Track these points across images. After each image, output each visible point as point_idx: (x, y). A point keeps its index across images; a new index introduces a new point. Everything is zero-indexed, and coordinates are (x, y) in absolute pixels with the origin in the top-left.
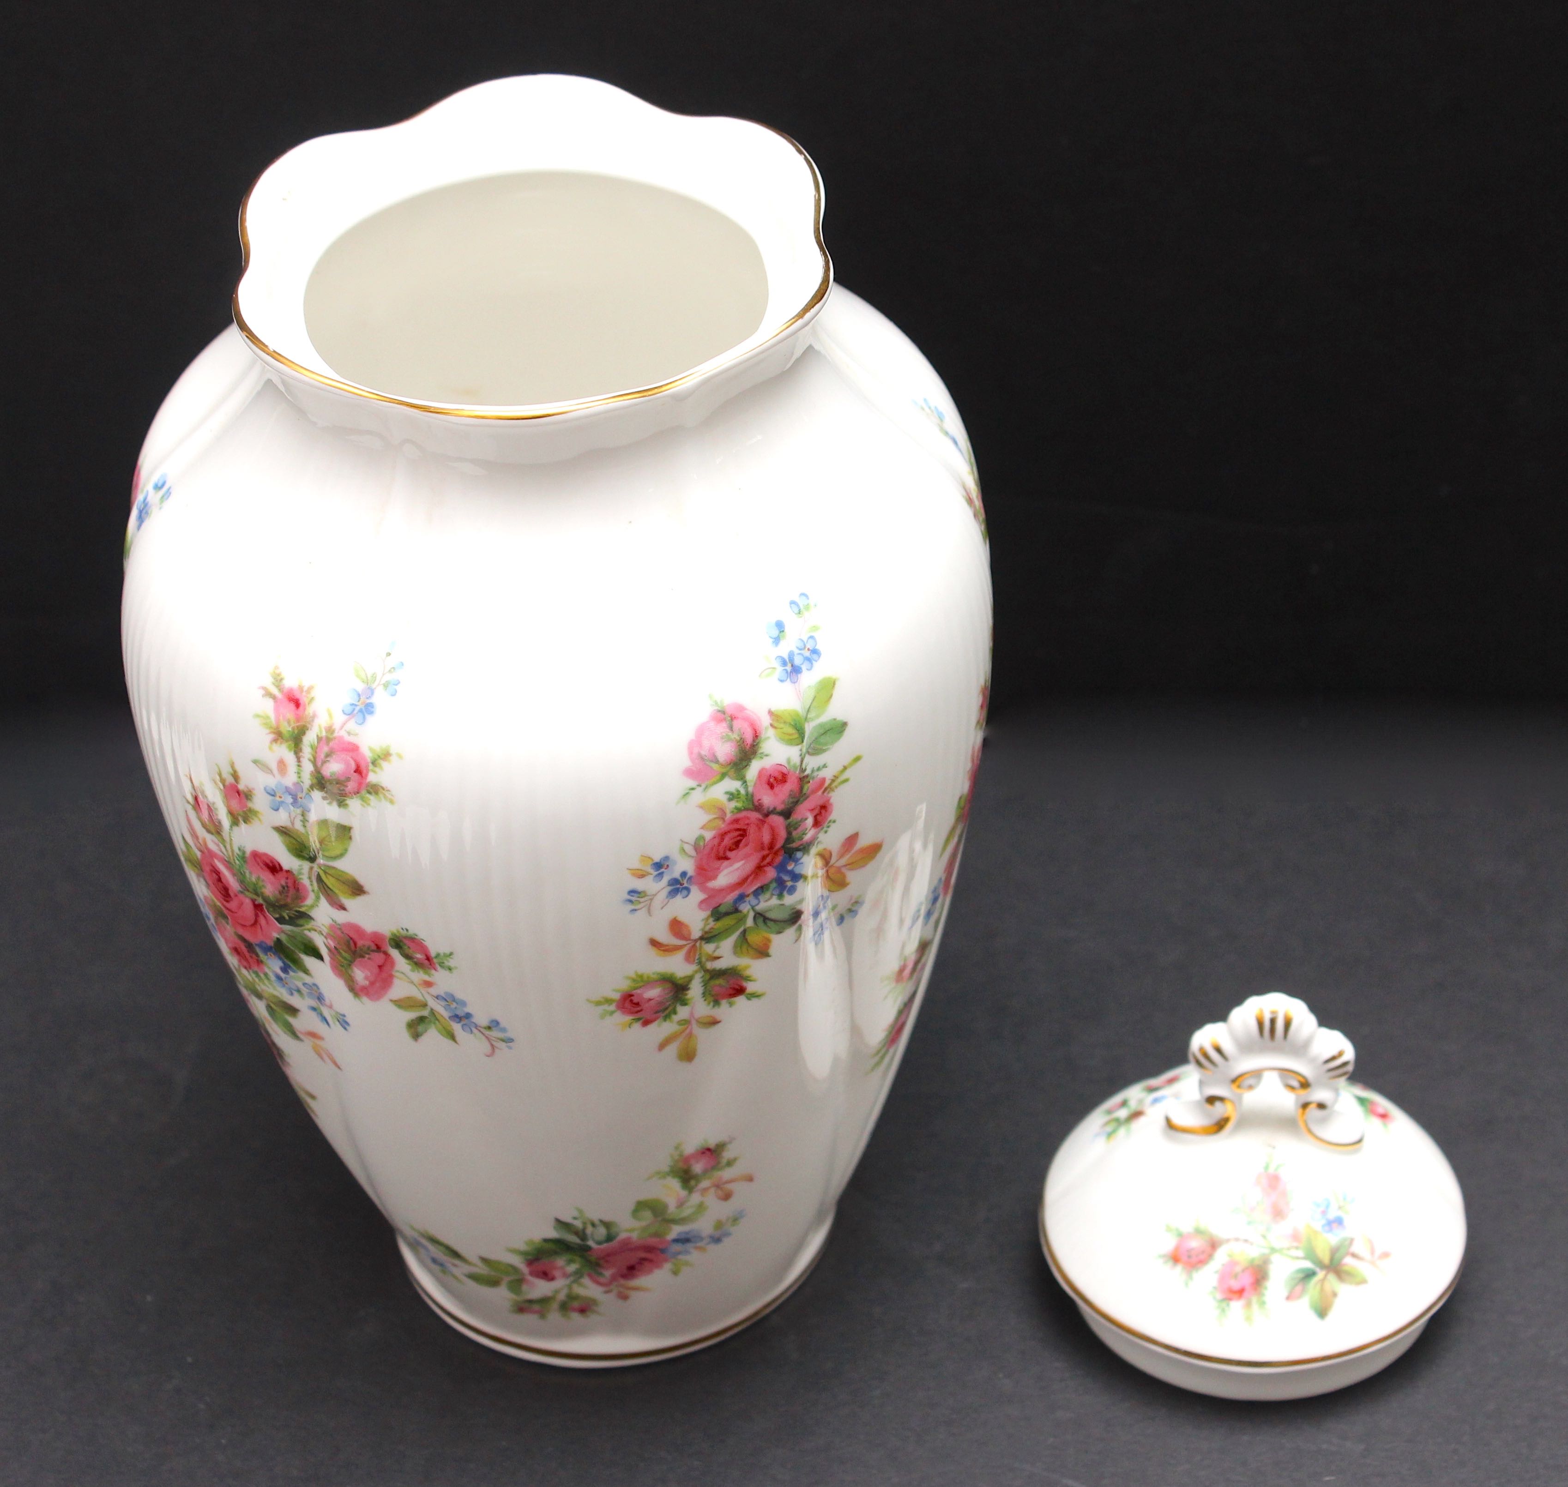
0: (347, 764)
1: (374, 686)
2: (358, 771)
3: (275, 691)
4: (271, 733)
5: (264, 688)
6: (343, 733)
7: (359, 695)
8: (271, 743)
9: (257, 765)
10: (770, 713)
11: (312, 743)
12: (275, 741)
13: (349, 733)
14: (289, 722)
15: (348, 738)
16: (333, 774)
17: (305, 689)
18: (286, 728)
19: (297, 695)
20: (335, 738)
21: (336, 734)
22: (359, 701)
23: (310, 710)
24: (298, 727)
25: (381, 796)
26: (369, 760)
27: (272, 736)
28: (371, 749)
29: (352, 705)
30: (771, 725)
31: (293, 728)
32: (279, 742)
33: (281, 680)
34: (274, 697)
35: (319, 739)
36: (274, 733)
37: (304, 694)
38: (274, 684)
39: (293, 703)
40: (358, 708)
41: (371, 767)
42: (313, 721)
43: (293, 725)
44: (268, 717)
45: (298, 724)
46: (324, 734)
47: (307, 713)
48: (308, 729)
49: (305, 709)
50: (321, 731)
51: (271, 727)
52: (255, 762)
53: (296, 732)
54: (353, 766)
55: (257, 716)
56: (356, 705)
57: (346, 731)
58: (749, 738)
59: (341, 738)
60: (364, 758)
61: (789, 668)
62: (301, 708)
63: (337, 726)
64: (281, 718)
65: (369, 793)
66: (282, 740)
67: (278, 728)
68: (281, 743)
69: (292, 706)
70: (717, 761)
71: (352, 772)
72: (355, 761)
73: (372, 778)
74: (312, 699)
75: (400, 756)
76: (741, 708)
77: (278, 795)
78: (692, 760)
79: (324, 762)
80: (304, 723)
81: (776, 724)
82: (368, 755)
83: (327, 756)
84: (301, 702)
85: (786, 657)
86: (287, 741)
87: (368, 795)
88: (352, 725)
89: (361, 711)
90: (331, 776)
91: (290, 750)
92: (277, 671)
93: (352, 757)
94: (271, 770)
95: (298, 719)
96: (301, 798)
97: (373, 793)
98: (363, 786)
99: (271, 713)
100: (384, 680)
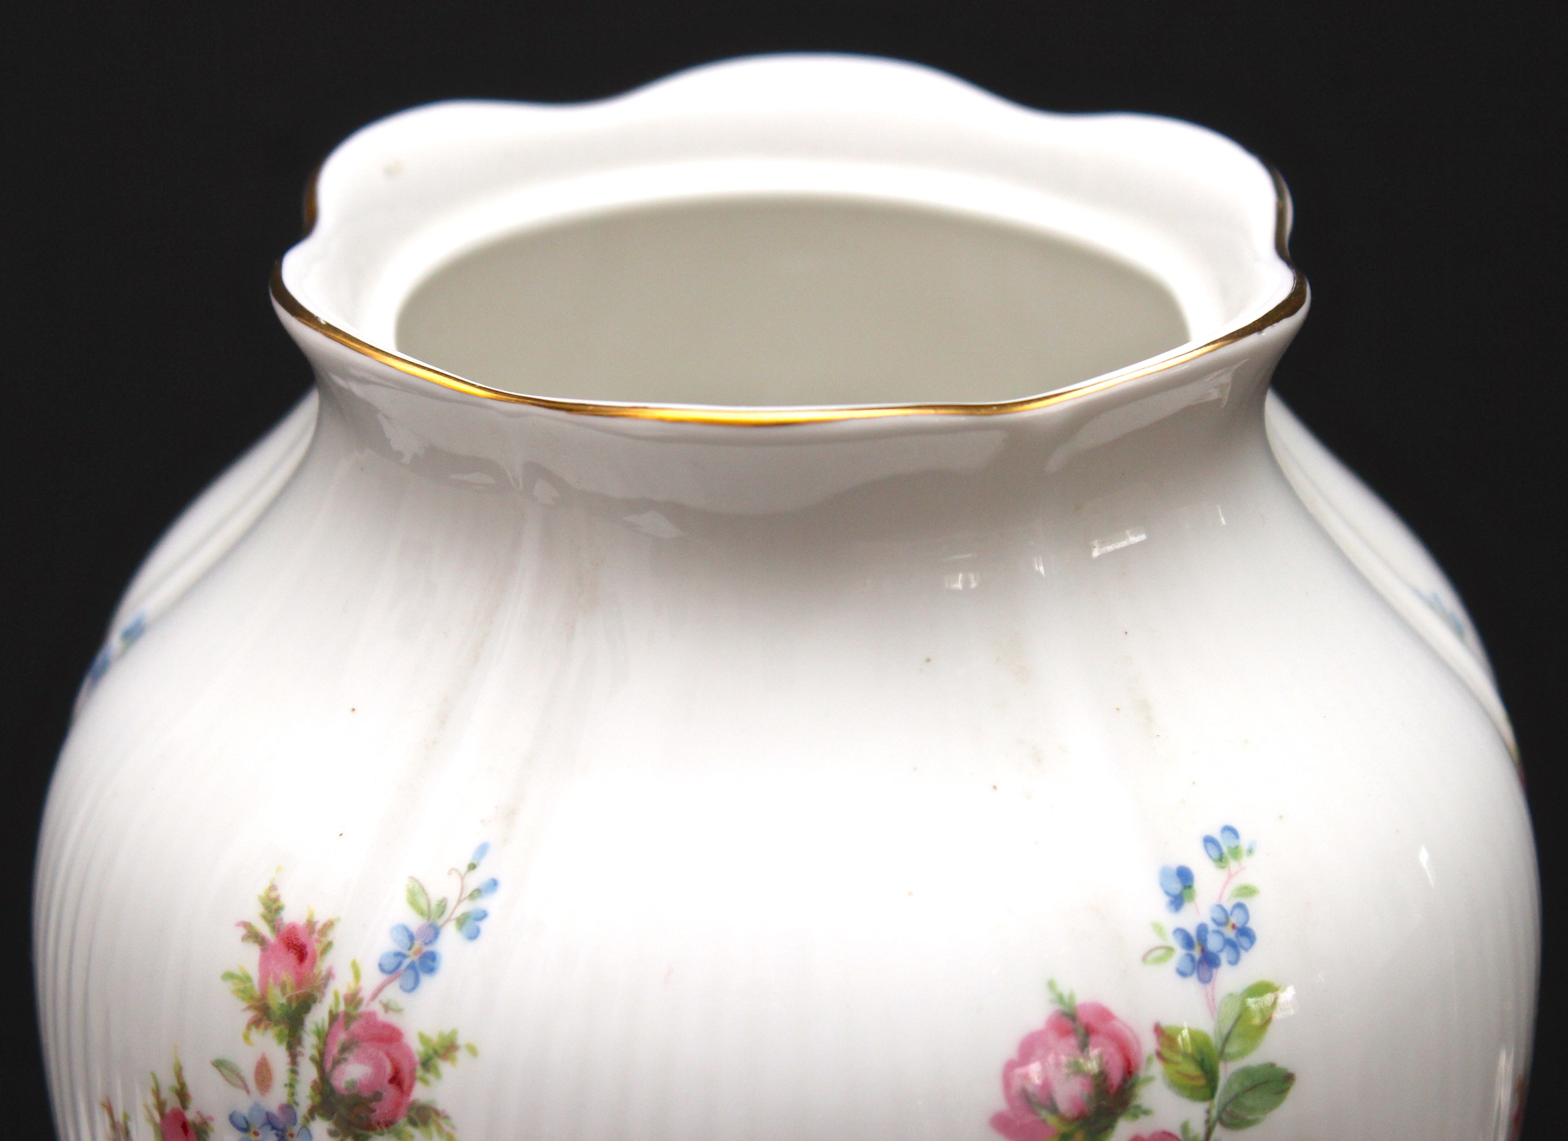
0: (378, 1067)
1: (440, 922)
2: (397, 1080)
3: (264, 929)
4: (250, 1007)
5: (246, 925)
6: (376, 1007)
7: (412, 938)
8: (249, 1027)
9: (220, 1071)
10: (1159, 1030)
11: (320, 1027)
12: (256, 1023)
13: (387, 1007)
14: (283, 987)
15: (383, 1017)
16: (353, 1084)
17: (319, 926)
18: (277, 999)
19: (303, 939)
20: (361, 1016)
21: (363, 1009)
22: (410, 949)
23: (322, 966)
24: (298, 997)
25: (433, 1129)
26: (417, 1058)
27: (250, 1015)
28: (423, 1039)
29: (398, 955)
30: (1159, 1055)
31: (290, 1000)
32: (262, 1026)
33: (279, 909)
34: (261, 943)
35: (333, 1017)
36: (255, 1008)
37: (315, 936)
38: (264, 918)
39: (294, 952)
40: (407, 962)
41: (420, 1072)
42: (325, 985)
43: (290, 992)
44: (248, 979)
45: (299, 992)
46: (342, 1007)
47: (316, 971)
48: (315, 1002)
49: (313, 963)
50: (337, 1003)
51: (252, 997)
52: (219, 1065)
53: (294, 1005)
54: (389, 1069)
55: (229, 976)
56: (404, 956)
57: (381, 1002)
58: (1116, 1076)
59: (371, 1015)
60: (408, 1053)
61: (1197, 953)
62: (307, 962)
63: (367, 992)
64: (271, 980)
65: (413, 1123)
66: (268, 1022)
67: (264, 996)
68: (266, 1028)
69: (292, 958)
70: (1053, 1109)
71: (386, 1081)
72: (393, 1060)
73: (420, 1093)
74: (329, 945)
75: (473, 1051)
76: (1105, 1015)
77: (252, 1129)
78: (1009, 1098)
79: (337, 1062)
80: (309, 990)
81: (1167, 1053)
82: (416, 1047)
83: (344, 1049)
84: (309, 950)
85: (1192, 932)
86: (277, 1023)
87: (410, 1129)
88: (393, 993)
89: (412, 966)
90: (347, 1089)
91: (280, 1041)
92: (273, 895)
93: (388, 1055)
94: (242, 1079)
95: (299, 983)
96: (292, 1135)
97: (419, 1123)
98: (403, 1110)
99: (254, 973)
100: (459, 912)
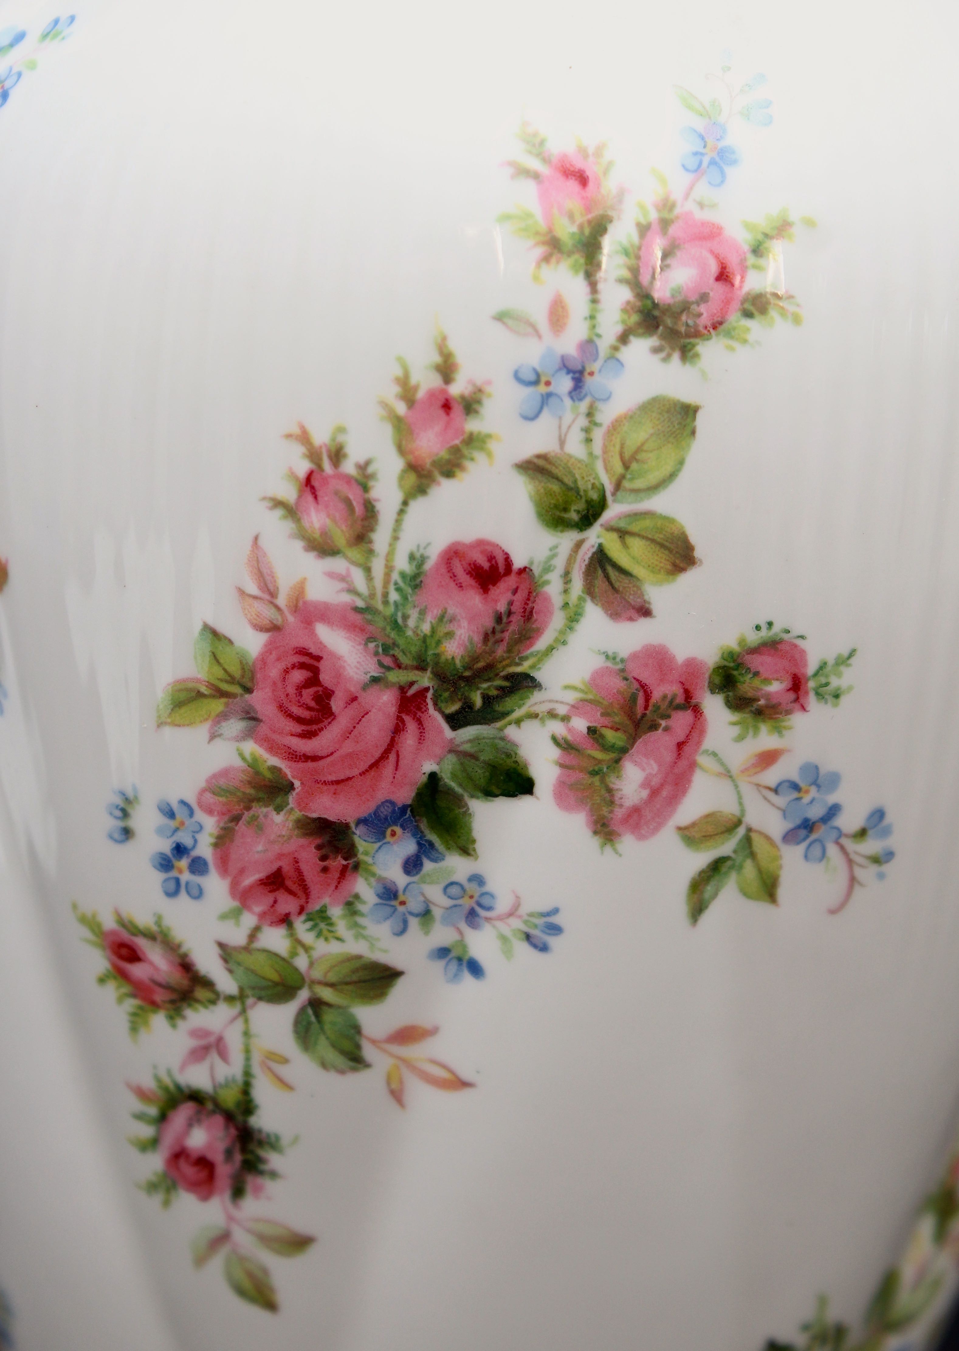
0: (702, 267)
2: (723, 276)
3: (535, 164)
4: (537, 244)
5: (512, 164)
6: (690, 206)
7: (702, 138)
8: (538, 265)
9: (504, 323)
11: (625, 244)
12: (546, 259)
13: (701, 205)
14: (571, 216)
15: (700, 215)
16: (678, 290)
17: (591, 151)
18: (566, 231)
19: (579, 164)
20: (677, 218)
21: (678, 210)
22: (705, 147)
23: (609, 185)
24: (589, 222)
25: (774, 316)
26: (746, 248)
27: (540, 251)
28: (748, 226)
29: (696, 154)
31: (581, 227)
32: (554, 260)
33: (542, 143)
34: (536, 176)
35: (644, 230)
36: (544, 243)
37: (591, 159)
38: (530, 152)
39: (574, 178)
40: (705, 160)
41: (751, 260)
42: (620, 202)
43: (579, 219)
44: (529, 215)
45: (590, 216)
46: (654, 215)
47: (604, 191)
48: (611, 221)
49: (598, 186)
51: (537, 233)
52: (501, 317)
53: (587, 231)
54: (714, 269)
55: (505, 218)
56: (701, 155)
57: (694, 200)
59: (689, 215)
60: (735, 245)
62: (591, 184)
63: (677, 195)
64: (555, 211)
65: (748, 315)
66: (559, 255)
67: (550, 231)
68: (558, 262)
69: (573, 185)
71: (712, 280)
72: (717, 257)
73: (753, 284)
74: (610, 163)
75: (809, 222)
77: (543, 379)
79: (659, 273)
80: (601, 212)
82: (741, 237)
83: (666, 255)
84: (588, 173)
86: (569, 254)
88: (702, 190)
89: (713, 162)
90: (673, 296)
91: (577, 271)
92: (530, 130)
93: (712, 252)
94: (533, 326)
95: (588, 209)
96: (591, 374)
97: (756, 313)
98: (735, 305)
99: (534, 207)
100: (735, 111)
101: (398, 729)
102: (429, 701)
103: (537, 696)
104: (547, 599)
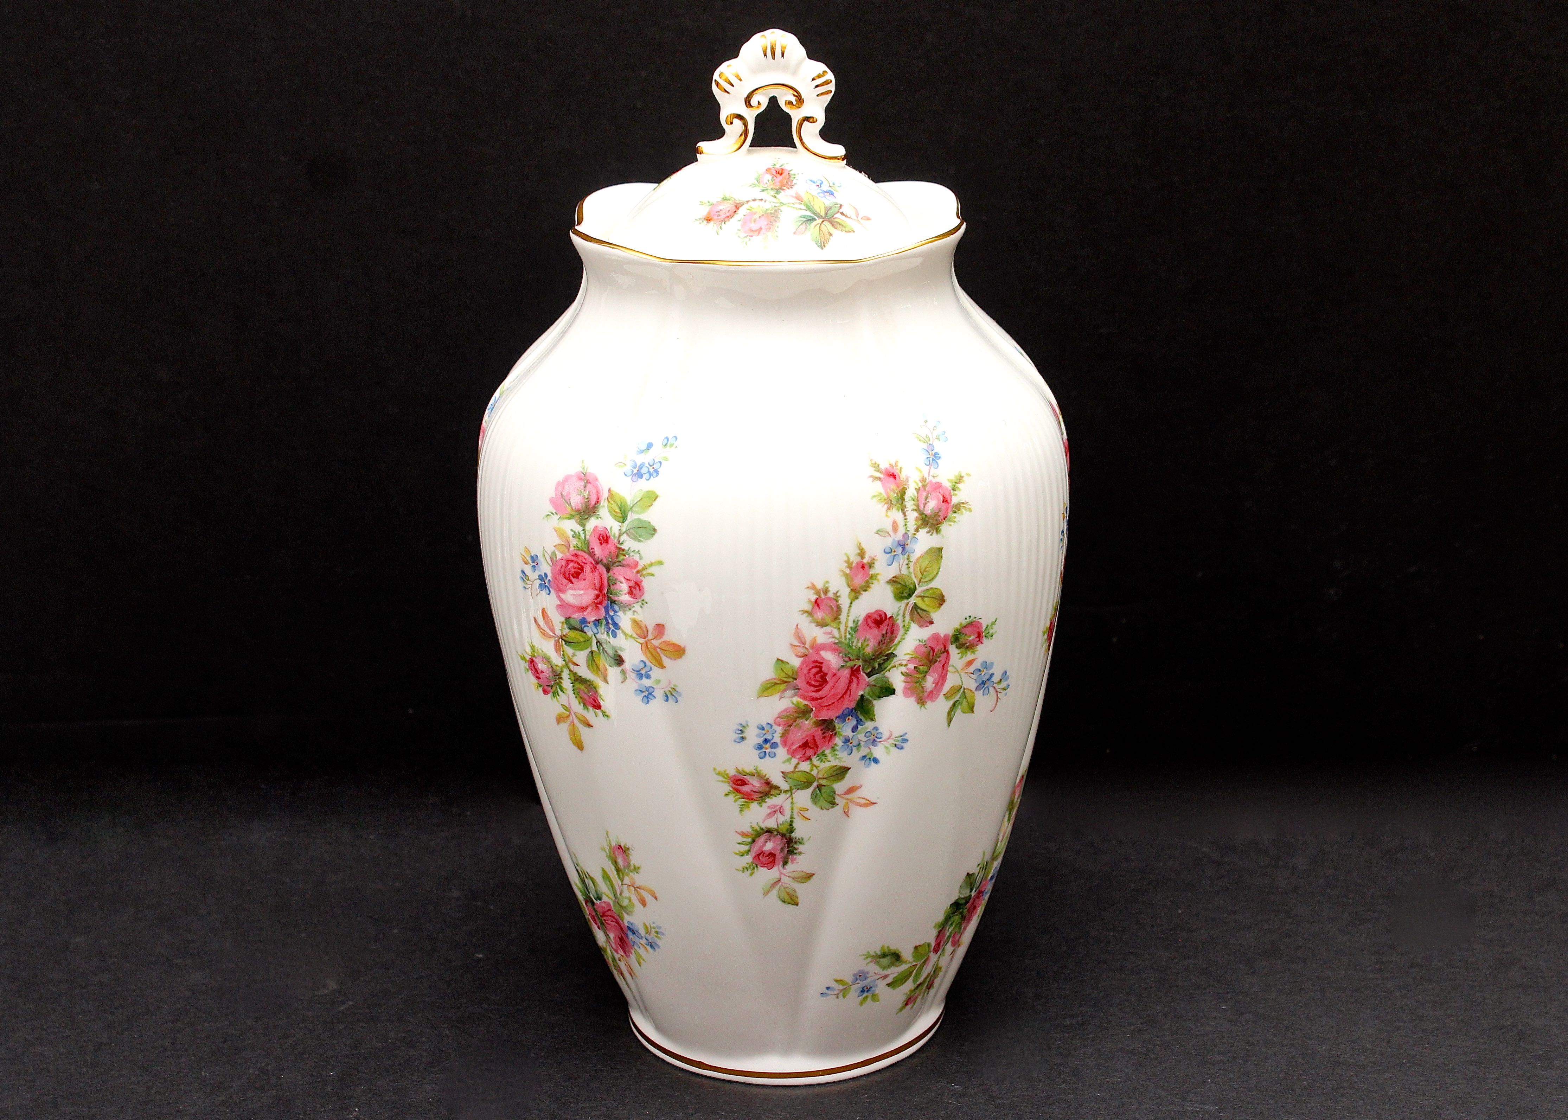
0: (938, 499)
1: (931, 443)
2: (945, 501)
3: (878, 475)
4: (885, 503)
5: (871, 476)
6: (931, 478)
7: (928, 451)
8: (887, 511)
9: (878, 535)
11: (913, 496)
12: (889, 508)
13: (934, 477)
14: (893, 490)
15: (934, 481)
16: (932, 508)
17: (894, 464)
18: (893, 496)
19: (892, 471)
20: (927, 483)
21: (927, 480)
22: (930, 454)
23: (903, 476)
24: (900, 491)
25: (962, 510)
26: (950, 488)
27: (886, 506)
28: (950, 481)
29: (928, 458)
31: (897, 494)
33: (878, 465)
34: (879, 479)
35: (918, 490)
36: (887, 503)
37: (895, 468)
38: (875, 471)
39: (891, 476)
40: (931, 459)
41: (953, 492)
42: (908, 481)
43: (896, 491)
44: (879, 494)
46: (920, 484)
47: (901, 479)
48: (906, 489)
49: (900, 477)
50: (918, 484)
51: (884, 500)
52: (877, 532)
54: (942, 499)
55: (873, 497)
56: (929, 458)
57: (931, 475)
59: (931, 481)
60: (947, 489)
62: (897, 477)
63: (926, 476)
64: (888, 490)
65: (955, 512)
66: (892, 505)
67: (888, 498)
68: (892, 509)
69: (892, 479)
71: (942, 502)
72: (942, 494)
73: (955, 500)
74: (901, 467)
75: (969, 475)
77: (893, 550)
79: (925, 504)
80: (902, 486)
82: (947, 485)
83: (927, 498)
84: (895, 473)
86: (895, 504)
87: (954, 515)
88: (933, 471)
89: (933, 460)
90: (931, 512)
91: (899, 510)
92: (873, 462)
93: (940, 493)
94: (888, 533)
95: (898, 487)
96: (907, 545)
97: (957, 511)
98: (950, 509)
99: (883, 492)
100: (935, 437)
101: (851, 682)
102: (861, 670)
103: (895, 659)
104: (898, 625)
